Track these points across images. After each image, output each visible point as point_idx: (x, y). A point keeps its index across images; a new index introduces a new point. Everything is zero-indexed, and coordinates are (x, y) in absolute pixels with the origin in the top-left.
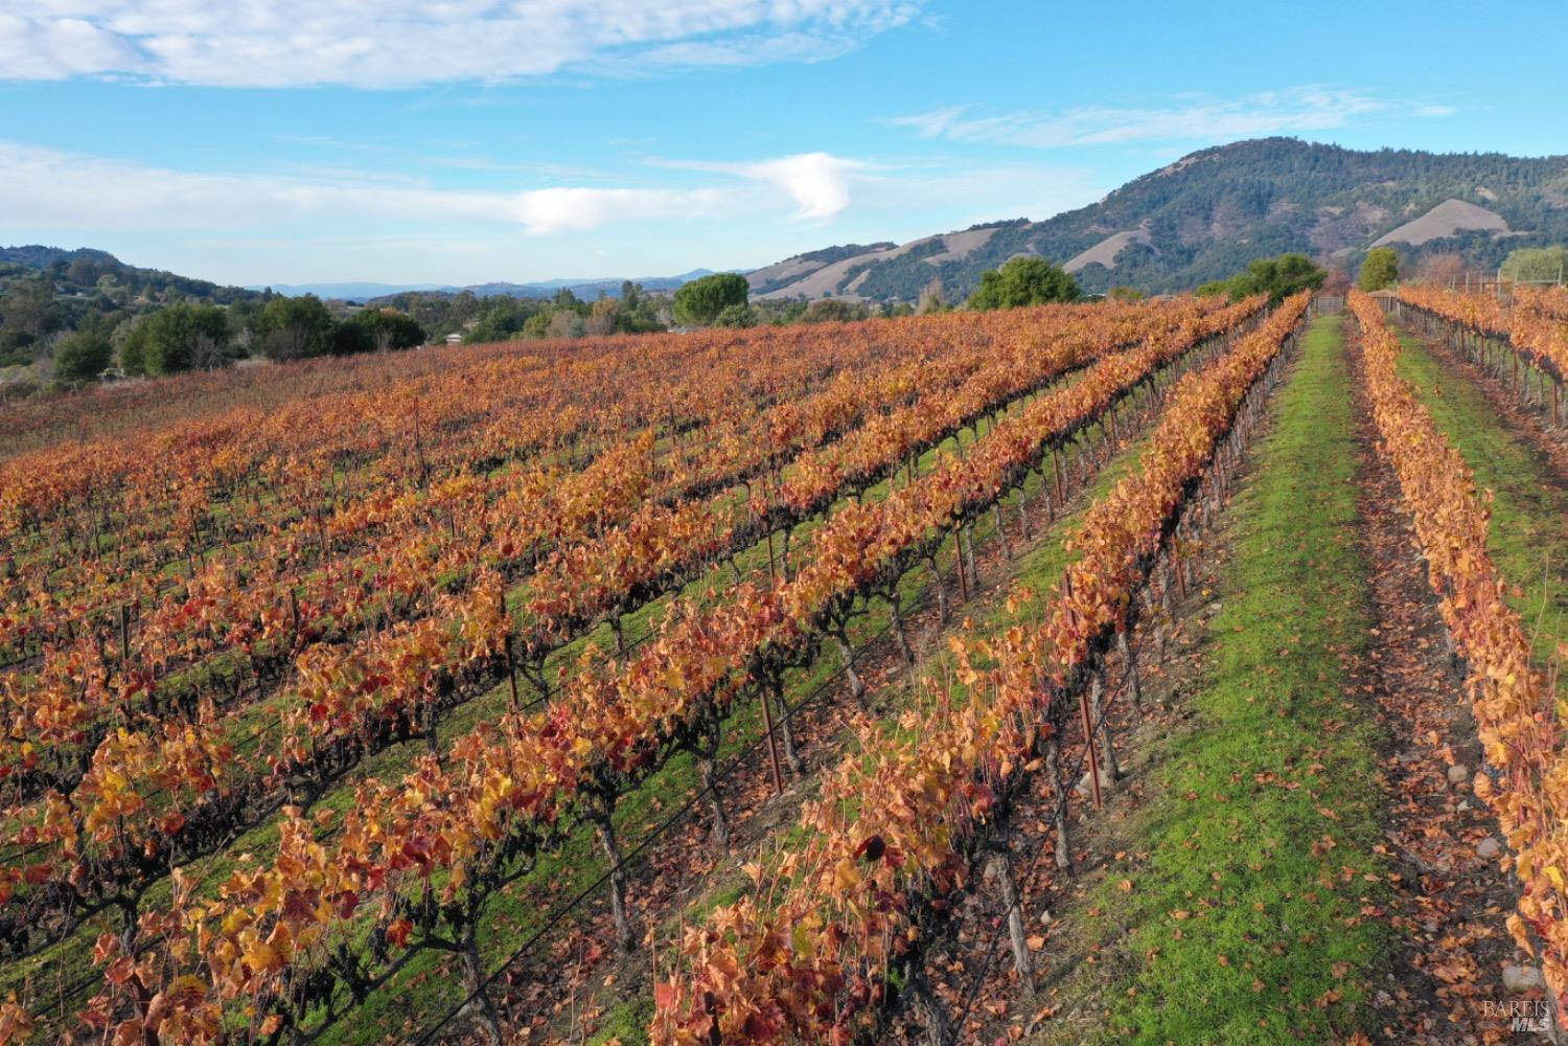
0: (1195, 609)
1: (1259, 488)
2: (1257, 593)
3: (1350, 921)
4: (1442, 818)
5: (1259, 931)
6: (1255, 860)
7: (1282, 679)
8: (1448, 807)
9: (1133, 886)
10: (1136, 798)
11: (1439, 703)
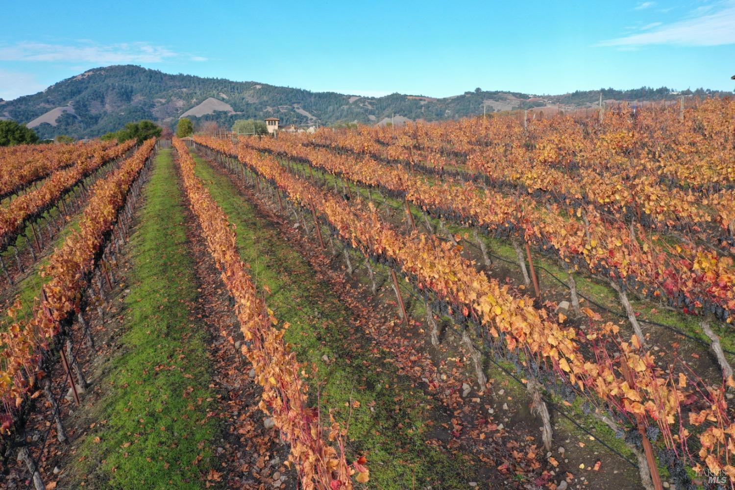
0: (117, 294)
1: (142, 231)
2: (147, 281)
3: (203, 422)
4: (235, 365)
5: (164, 440)
6: (159, 407)
7: (162, 320)
8: (237, 360)
9: (101, 439)
10: (98, 394)
11: (228, 316)
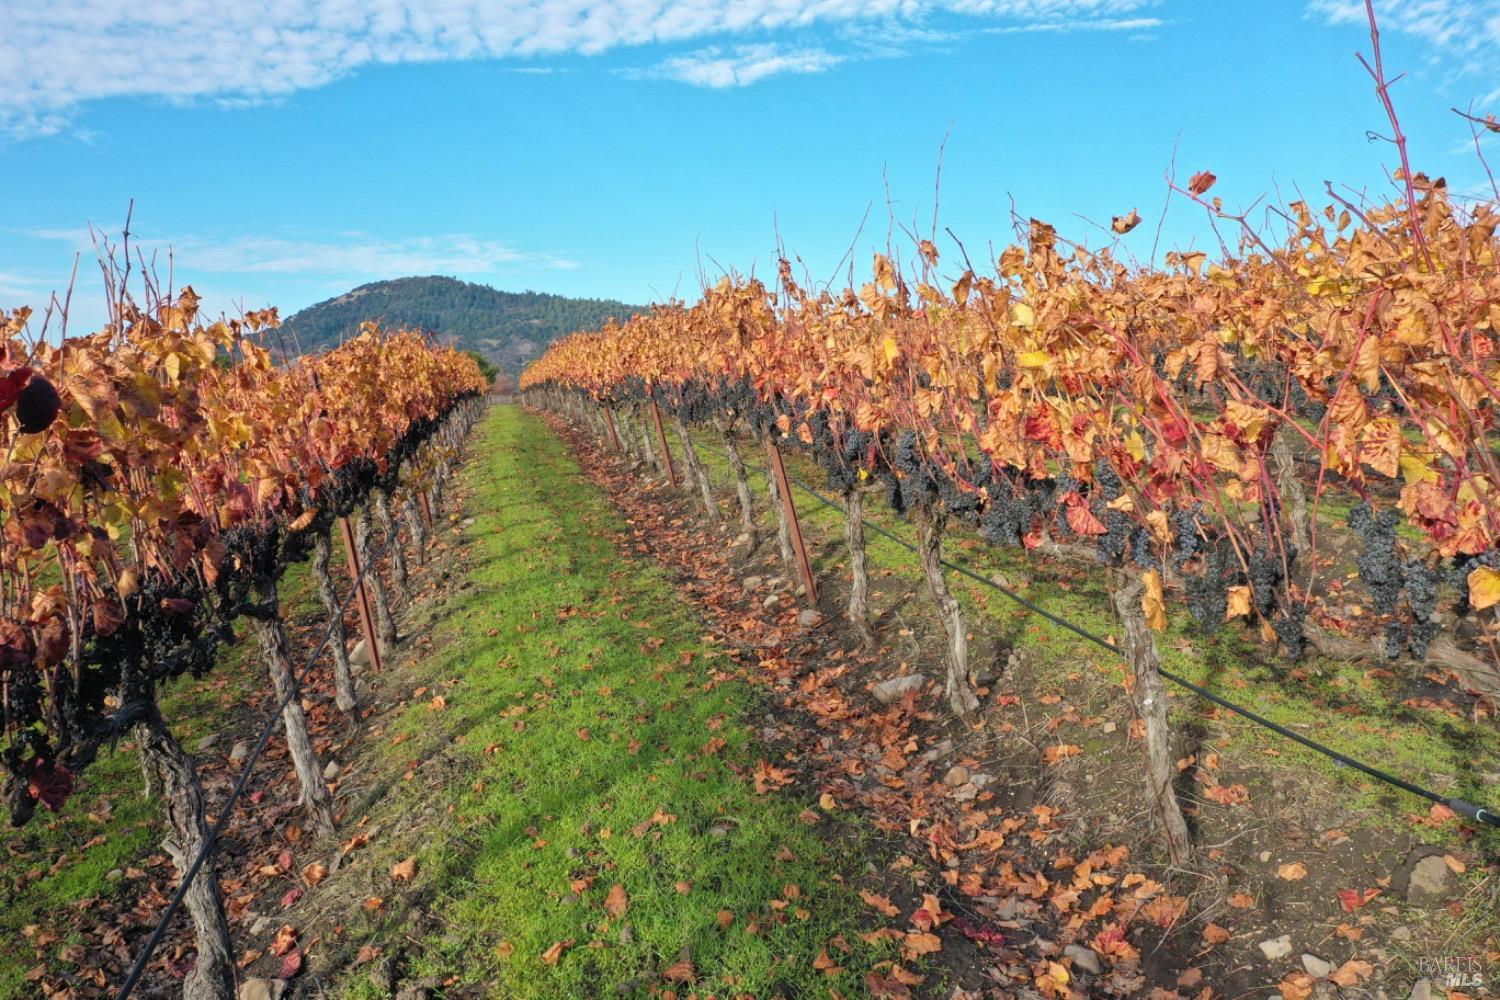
0: (447, 527)
1: (483, 463)
2: (507, 511)
4: (753, 614)
5: (613, 709)
6: (584, 664)
7: (555, 553)
8: (755, 606)
10: (425, 650)
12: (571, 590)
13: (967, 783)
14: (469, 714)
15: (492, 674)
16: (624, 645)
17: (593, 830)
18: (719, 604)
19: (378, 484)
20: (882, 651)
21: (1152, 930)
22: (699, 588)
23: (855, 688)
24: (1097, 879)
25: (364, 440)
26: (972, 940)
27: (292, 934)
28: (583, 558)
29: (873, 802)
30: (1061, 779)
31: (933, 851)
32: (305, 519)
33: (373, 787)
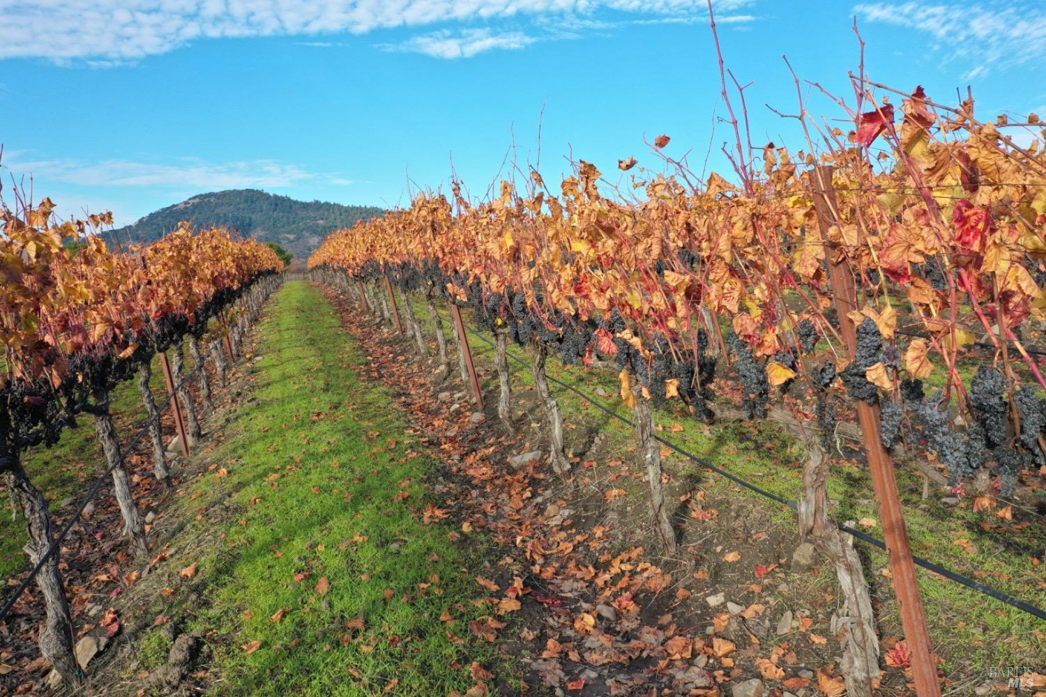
0: (242, 364)
2: (287, 351)
5: (338, 475)
6: (324, 449)
7: (315, 379)
9: (229, 472)
12: (323, 402)
13: (557, 514)
14: (242, 479)
15: (262, 455)
16: (353, 436)
17: (313, 546)
18: (421, 410)
19: (190, 332)
20: (519, 437)
21: (649, 594)
22: (409, 400)
23: (500, 462)
24: (623, 567)
25: (177, 301)
26: (541, 603)
27: (114, 613)
28: (333, 381)
29: (497, 528)
30: (613, 510)
31: (528, 555)
32: (129, 351)
33: (175, 526)
